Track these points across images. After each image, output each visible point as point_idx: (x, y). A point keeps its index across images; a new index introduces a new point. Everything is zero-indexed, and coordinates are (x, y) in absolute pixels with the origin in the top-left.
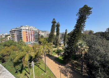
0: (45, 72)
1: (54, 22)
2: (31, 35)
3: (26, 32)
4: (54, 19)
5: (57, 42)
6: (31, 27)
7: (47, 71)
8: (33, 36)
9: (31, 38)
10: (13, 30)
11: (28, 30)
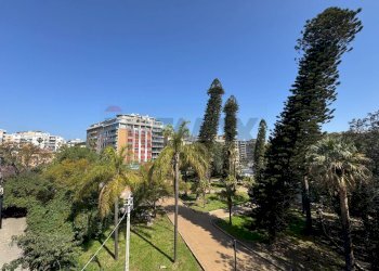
0: (173, 261)
1: (216, 92)
2: (143, 141)
3: (130, 134)
4: (216, 81)
5: (226, 166)
6: (144, 118)
7: (182, 259)
8: (149, 146)
9: (143, 152)
10: (95, 126)
11: (136, 126)
